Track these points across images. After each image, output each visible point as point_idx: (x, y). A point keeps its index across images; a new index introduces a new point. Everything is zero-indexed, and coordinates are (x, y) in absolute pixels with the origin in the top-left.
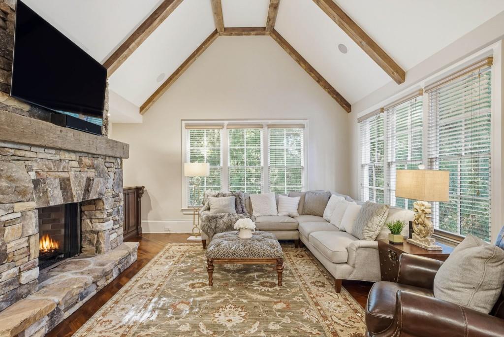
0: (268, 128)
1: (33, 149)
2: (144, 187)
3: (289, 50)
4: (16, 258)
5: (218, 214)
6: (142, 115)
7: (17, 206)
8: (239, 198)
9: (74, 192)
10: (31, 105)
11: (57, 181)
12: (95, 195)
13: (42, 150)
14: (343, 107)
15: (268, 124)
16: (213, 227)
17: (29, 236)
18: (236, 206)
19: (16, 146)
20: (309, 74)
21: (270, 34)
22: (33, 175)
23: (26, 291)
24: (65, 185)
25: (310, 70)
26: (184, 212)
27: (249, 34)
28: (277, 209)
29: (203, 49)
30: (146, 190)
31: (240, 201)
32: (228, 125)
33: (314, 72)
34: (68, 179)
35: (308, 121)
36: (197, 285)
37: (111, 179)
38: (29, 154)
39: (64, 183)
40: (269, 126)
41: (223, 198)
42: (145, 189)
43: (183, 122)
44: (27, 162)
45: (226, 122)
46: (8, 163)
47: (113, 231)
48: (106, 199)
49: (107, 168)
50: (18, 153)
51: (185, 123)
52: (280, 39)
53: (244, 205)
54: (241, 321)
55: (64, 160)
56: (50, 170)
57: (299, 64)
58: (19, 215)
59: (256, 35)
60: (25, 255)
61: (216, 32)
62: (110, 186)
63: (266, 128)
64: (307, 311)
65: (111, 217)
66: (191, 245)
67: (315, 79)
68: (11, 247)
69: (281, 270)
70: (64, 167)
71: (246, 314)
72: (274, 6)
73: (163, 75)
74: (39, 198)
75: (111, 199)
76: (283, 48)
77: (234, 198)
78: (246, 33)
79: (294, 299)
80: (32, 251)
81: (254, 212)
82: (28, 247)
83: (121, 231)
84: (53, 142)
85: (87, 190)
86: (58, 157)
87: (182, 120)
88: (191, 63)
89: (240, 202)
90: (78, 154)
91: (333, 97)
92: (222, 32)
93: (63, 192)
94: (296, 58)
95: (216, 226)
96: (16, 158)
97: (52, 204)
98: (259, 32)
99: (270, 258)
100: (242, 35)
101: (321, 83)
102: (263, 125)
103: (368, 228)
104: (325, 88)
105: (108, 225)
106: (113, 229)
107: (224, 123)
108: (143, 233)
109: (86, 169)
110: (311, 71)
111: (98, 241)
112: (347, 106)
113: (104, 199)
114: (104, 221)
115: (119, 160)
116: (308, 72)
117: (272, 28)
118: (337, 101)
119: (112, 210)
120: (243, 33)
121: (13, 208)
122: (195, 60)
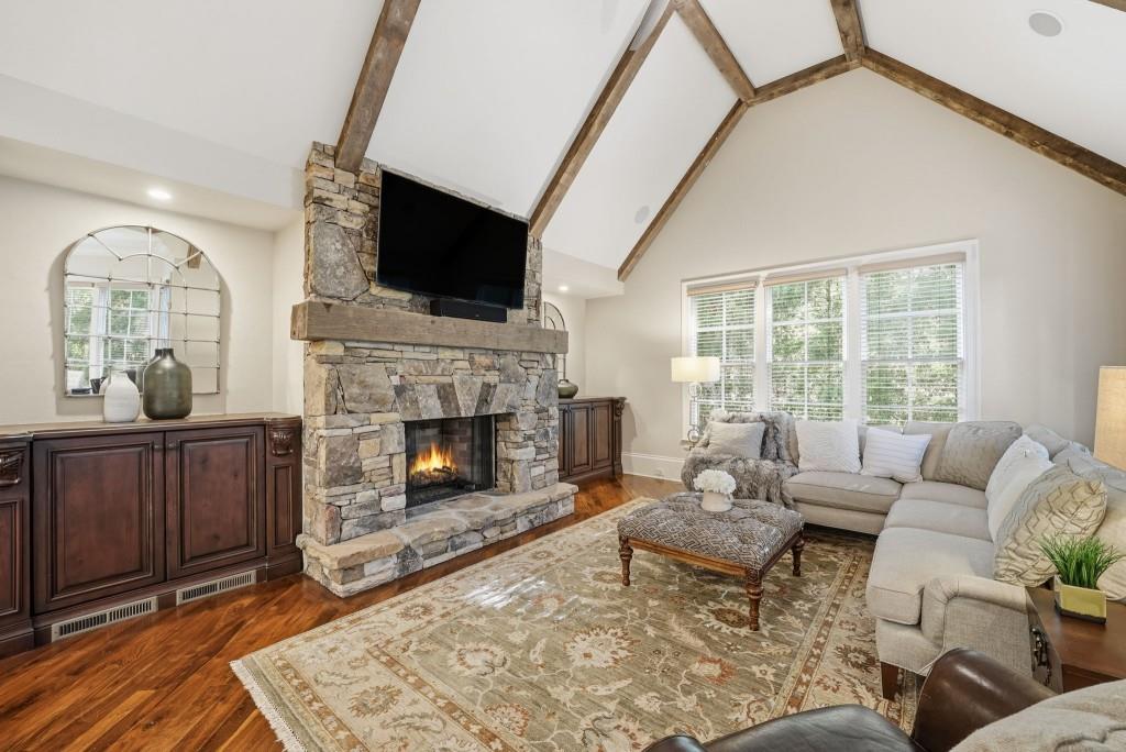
0: (860, 274)
1: (396, 348)
2: (624, 399)
3: (911, 82)
4: (374, 479)
5: (715, 456)
6: (623, 280)
7: (375, 417)
8: (774, 428)
9: (460, 403)
10: (413, 294)
11: (433, 387)
12: (499, 408)
13: (410, 348)
14: (1108, 184)
17: (391, 455)
18: (764, 443)
19: (372, 346)
20: (979, 121)
21: (862, 64)
22: (395, 380)
23: (390, 520)
24: (446, 394)
26: (685, 446)
27: (811, 83)
28: (861, 458)
29: (716, 143)
30: (628, 404)
31: (776, 434)
32: (769, 278)
33: (993, 113)
34: (452, 385)
35: (976, 242)
36: (608, 577)
37: (532, 386)
38: (389, 354)
39: (445, 390)
40: (861, 270)
41: (740, 425)
42: (626, 401)
43: (685, 285)
44: (388, 365)
45: (764, 274)
46: (362, 366)
47: (535, 463)
48: (522, 415)
49: (526, 368)
50: (376, 353)
51: (688, 286)
52: (886, 66)
53: (782, 443)
54: (604, 665)
55: (443, 360)
56: (420, 373)
57: (946, 105)
58: (377, 428)
59: (828, 76)
60: (385, 477)
61: (739, 103)
62: (531, 394)
63: (854, 276)
64: (753, 706)
65: (531, 443)
67: (999, 131)
68: (367, 465)
69: (758, 594)
70: (443, 370)
71: (627, 656)
72: (840, 2)
73: (645, 210)
74: (405, 408)
75: (532, 417)
76: (900, 83)
77: (762, 426)
78: (802, 82)
79: (755, 669)
80: (396, 474)
81: (801, 460)
82: (391, 467)
83: (555, 464)
84: (420, 336)
85: (484, 400)
86: (434, 357)
87: (683, 281)
88: (697, 176)
89: (774, 437)
90: (467, 351)
91: (1064, 164)
92: (749, 98)
93: (442, 403)
94: (934, 95)
96: (372, 359)
97: (425, 417)
98: (831, 69)
99: (731, 563)
100: (794, 89)
101: (1017, 135)
102: (845, 269)
103: (1014, 546)
104: (1032, 145)
105: (525, 453)
106: (535, 460)
107: (758, 277)
108: (625, 472)
109: (483, 372)
110: (980, 114)
111: (512, 474)
113: (518, 415)
114: (519, 446)
115: (549, 358)
116: (974, 119)
117: (862, 48)
118: (1079, 170)
119: (533, 432)
121: (369, 419)
122: (704, 168)
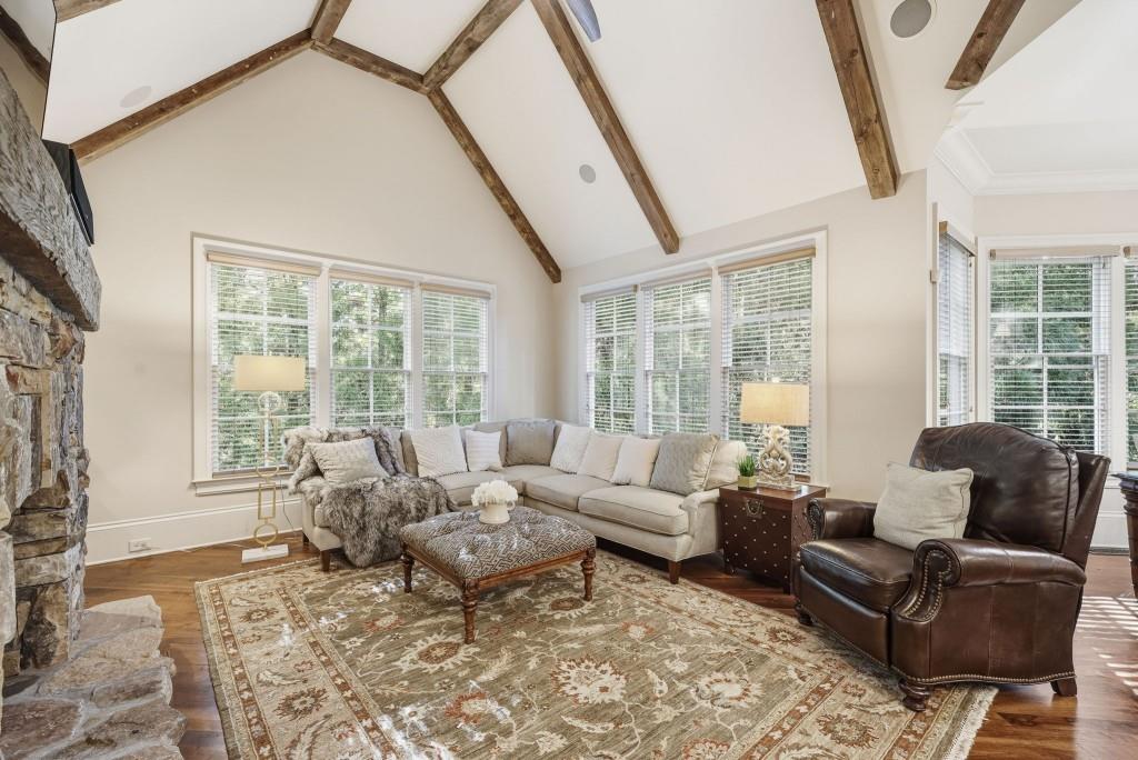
0: (422, 289)
5: (357, 483)
8: (384, 441)
14: (548, 272)
15: (424, 281)
16: (356, 515)
18: (380, 459)
20: (498, 199)
21: (430, 93)
25: (500, 191)
26: (200, 491)
28: (466, 457)
29: (269, 64)
31: (387, 447)
32: (332, 269)
33: (509, 197)
35: (494, 287)
40: (426, 287)
41: (343, 443)
43: (199, 242)
45: (326, 262)
51: (205, 246)
52: (449, 113)
54: (623, 681)
59: (400, 83)
61: (307, 36)
63: (417, 290)
66: (277, 572)
67: (507, 212)
72: (471, 44)
77: (370, 441)
78: (380, 69)
79: (639, 614)
81: (420, 468)
87: (194, 235)
88: (229, 88)
89: (387, 451)
92: (321, 42)
94: (477, 161)
95: (364, 509)
98: (406, 79)
99: (579, 551)
101: (517, 220)
102: (413, 282)
104: (521, 230)
105: (74, 558)
107: (322, 264)
110: (503, 196)
112: (553, 271)
116: (496, 196)
117: (440, 84)
120: (374, 67)
122: (241, 82)
